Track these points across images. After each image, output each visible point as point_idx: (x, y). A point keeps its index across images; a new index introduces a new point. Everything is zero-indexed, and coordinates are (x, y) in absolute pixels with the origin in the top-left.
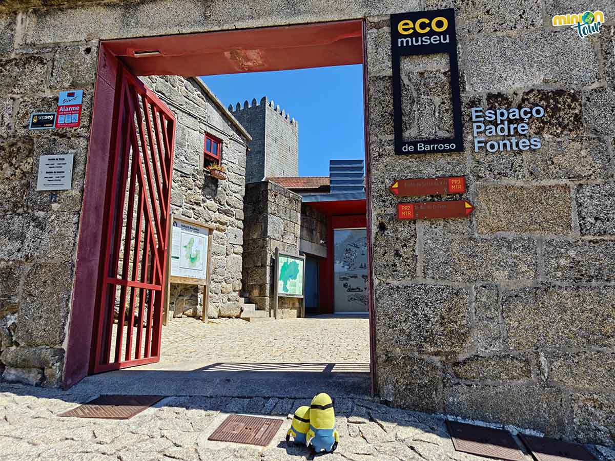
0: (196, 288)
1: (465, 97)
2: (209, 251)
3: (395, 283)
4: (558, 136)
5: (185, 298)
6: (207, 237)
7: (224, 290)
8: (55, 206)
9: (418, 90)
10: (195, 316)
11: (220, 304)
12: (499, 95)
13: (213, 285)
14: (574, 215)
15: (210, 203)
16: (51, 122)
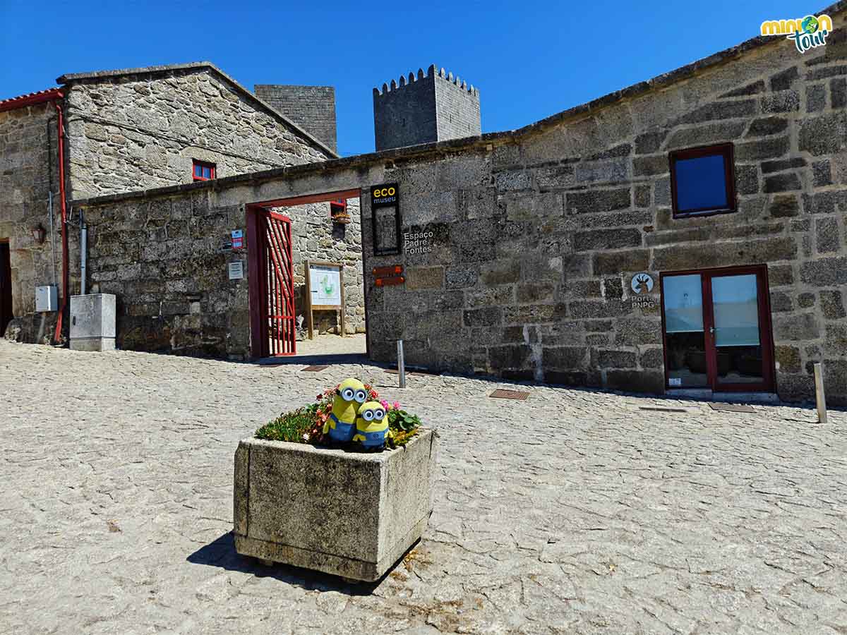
0: (334, 312)
1: (403, 228)
2: (341, 283)
3: (375, 313)
4: (439, 245)
5: (327, 320)
6: (339, 273)
7: (358, 312)
8: (238, 286)
9: (383, 225)
10: (336, 333)
11: (357, 323)
12: (417, 226)
13: (349, 309)
14: (444, 281)
15: (340, 244)
16: (230, 246)
